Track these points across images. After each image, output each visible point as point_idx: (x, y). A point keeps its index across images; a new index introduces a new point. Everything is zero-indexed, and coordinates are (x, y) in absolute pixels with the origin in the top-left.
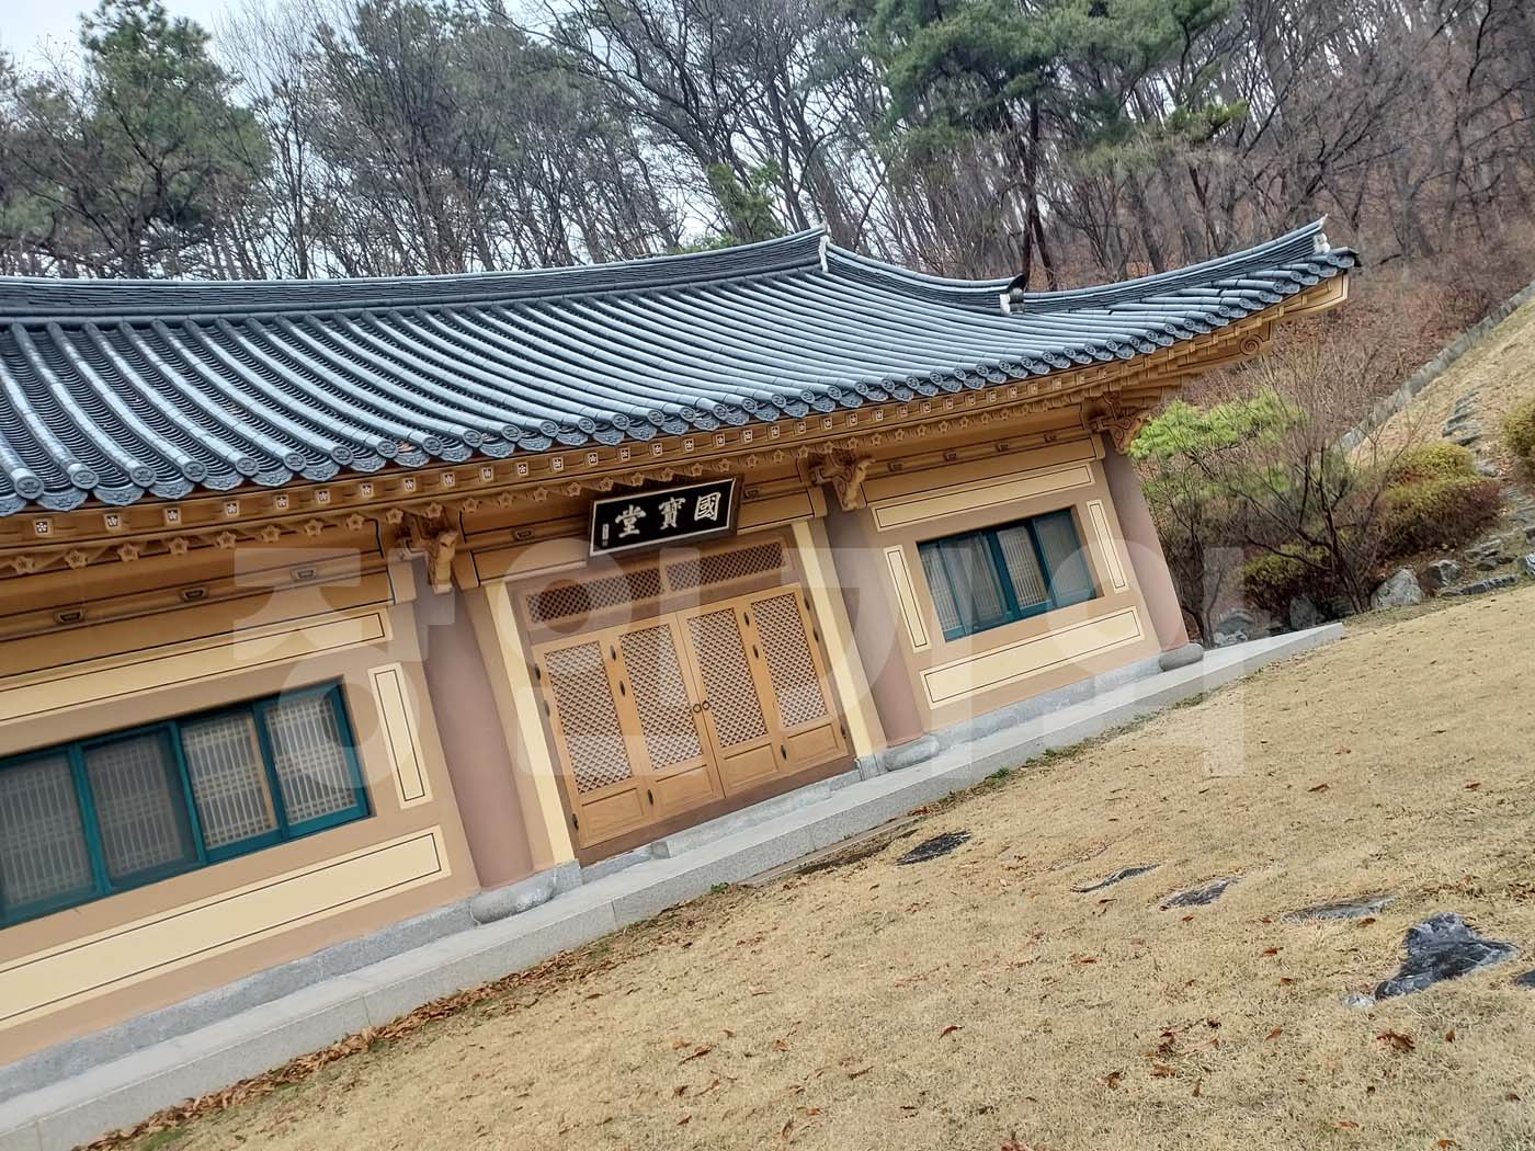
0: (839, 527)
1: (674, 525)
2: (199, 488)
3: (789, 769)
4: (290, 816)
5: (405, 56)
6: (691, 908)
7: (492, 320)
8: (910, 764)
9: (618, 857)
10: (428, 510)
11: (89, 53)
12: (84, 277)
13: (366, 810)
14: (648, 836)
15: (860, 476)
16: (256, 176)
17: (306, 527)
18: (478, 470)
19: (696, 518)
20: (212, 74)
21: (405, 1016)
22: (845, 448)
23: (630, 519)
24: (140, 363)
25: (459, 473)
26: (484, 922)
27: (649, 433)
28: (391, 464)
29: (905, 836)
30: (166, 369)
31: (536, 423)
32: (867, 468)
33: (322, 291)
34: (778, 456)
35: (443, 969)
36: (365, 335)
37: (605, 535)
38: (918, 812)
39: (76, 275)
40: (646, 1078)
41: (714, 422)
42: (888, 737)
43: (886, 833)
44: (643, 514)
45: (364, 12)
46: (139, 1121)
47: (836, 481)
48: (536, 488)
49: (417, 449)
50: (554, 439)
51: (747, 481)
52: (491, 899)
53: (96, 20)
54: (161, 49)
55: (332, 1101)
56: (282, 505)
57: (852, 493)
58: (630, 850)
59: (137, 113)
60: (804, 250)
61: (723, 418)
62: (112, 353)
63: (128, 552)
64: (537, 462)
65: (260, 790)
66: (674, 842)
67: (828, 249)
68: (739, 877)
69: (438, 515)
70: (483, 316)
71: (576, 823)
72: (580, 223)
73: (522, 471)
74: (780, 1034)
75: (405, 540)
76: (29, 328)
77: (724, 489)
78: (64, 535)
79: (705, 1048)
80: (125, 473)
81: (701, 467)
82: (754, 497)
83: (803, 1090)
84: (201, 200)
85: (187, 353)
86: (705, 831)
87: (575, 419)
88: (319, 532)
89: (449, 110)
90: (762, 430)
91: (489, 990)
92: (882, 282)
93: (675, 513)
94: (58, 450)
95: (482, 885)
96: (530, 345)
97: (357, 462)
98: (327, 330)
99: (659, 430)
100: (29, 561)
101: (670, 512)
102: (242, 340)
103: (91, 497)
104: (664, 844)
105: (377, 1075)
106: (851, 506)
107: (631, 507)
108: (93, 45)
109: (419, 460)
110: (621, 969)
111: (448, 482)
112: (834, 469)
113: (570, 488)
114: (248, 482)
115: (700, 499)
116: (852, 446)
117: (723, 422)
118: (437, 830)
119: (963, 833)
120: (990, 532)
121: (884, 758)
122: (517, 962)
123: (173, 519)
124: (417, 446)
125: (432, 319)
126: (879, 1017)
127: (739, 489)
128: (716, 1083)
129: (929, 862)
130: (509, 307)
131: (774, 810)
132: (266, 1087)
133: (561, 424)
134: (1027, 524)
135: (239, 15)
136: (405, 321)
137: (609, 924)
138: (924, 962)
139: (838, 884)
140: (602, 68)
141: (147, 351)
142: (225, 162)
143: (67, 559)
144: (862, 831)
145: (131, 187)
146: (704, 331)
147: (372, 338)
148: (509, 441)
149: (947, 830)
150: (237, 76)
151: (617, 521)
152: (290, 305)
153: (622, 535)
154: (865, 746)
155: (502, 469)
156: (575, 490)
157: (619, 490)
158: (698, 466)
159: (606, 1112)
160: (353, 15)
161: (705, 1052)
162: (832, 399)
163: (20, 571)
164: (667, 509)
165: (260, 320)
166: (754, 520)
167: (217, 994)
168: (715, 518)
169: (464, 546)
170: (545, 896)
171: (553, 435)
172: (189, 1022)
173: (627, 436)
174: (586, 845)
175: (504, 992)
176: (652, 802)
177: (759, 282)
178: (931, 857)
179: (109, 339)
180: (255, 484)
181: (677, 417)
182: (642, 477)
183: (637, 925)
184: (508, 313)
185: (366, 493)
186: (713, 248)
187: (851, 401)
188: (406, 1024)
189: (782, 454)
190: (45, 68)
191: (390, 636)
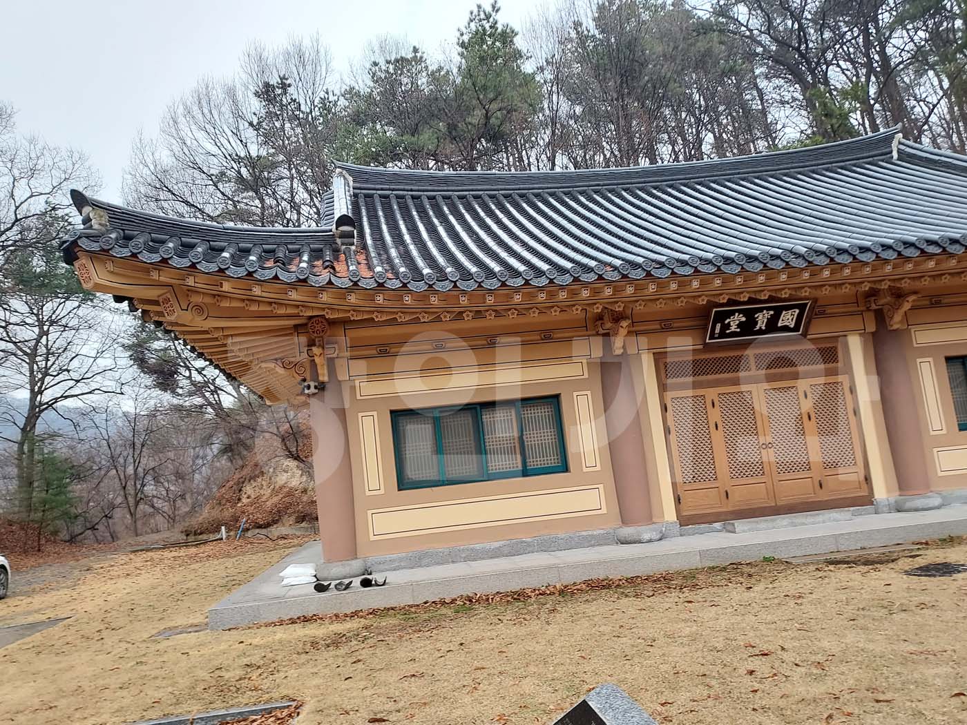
0: (884, 340)
1: (764, 328)
2: (504, 284)
3: (823, 496)
4: (528, 464)
5: (622, 33)
6: (749, 566)
7: (659, 194)
8: (916, 510)
9: (703, 526)
10: (616, 306)
11: (460, 49)
12: (448, 171)
13: (565, 468)
14: (723, 518)
15: (907, 306)
16: (535, 112)
17: (552, 310)
18: (648, 284)
19: (779, 325)
20: (518, 55)
21: (578, 582)
22: (899, 285)
23: (734, 322)
24: (476, 217)
25: (615, 287)
26: (622, 543)
27: (757, 267)
28: (600, 277)
29: (911, 557)
30: (489, 221)
31: (686, 257)
32: (914, 301)
33: (565, 177)
34: (826, 290)
35: (600, 563)
36: (587, 203)
37: (717, 331)
38: (921, 543)
39: (443, 169)
40: (727, 658)
41: (803, 261)
42: (900, 488)
43: (894, 552)
44: (744, 319)
45: (601, 8)
46: (454, 596)
47: (886, 309)
48: (679, 298)
49: (615, 270)
50: (696, 268)
51: (818, 304)
52: (627, 531)
53: (464, 31)
54: (493, 43)
55: (543, 616)
56: (542, 297)
57: (898, 317)
58: (711, 523)
59: (481, 81)
60: (881, 144)
61: (810, 260)
62: (463, 211)
63: (468, 316)
64: (683, 282)
65: (515, 447)
66: (739, 525)
67: (900, 143)
68: (783, 555)
69: (621, 309)
70: (654, 191)
71: (679, 500)
72: (714, 133)
73: (674, 286)
74: (820, 658)
75: (601, 322)
76: (429, 198)
77: (802, 307)
78: (443, 304)
79: (766, 652)
80: (471, 274)
81: (789, 292)
82: (822, 314)
83: (839, 698)
84: (507, 128)
85: (498, 212)
86: (763, 523)
87: (710, 256)
88: (558, 313)
89: (643, 65)
90: (836, 269)
91: (624, 581)
92: (943, 166)
93: (766, 320)
94: (441, 260)
95: (623, 523)
96: (682, 210)
97: (583, 275)
98: (568, 200)
99: (765, 265)
100: (426, 316)
101: (762, 319)
102: (525, 205)
103: (455, 286)
104: (733, 524)
105: (566, 610)
106: (895, 327)
107: (737, 314)
108: (462, 45)
109: (615, 276)
110: (705, 591)
111: (608, 292)
112: (886, 299)
113: (700, 299)
114: (527, 283)
115: (784, 312)
116: (905, 285)
117: (810, 262)
118: (601, 486)
119: (963, 565)
121: (896, 502)
122: (641, 570)
123: (490, 300)
124: (615, 268)
125: (624, 194)
126: (898, 669)
127: (812, 308)
128: (775, 675)
129: (932, 579)
130: (671, 186)
131: (810, 520)
132: (509, 599)
133: (701, 259)
135: (535, 17)
136: (609, 195)
137: (696, 563)
138: (932, 645)
139: (857, 576)
140: (743, 28)
141: (479, 210)
142: (519, 104)
143: (442, 316)
144: (875, 546)
145: (474, 121)
146: (799, 202)
147: (591, 205)
148: (668, 268)
149: (948, 560)
150: (529, 55)
151: (726, 322)
152: (549, 185)
153: (728, 332)
154: (882, 490)
155: (662, 284)
156: (703, 300)
157: (731, 302)
158: (787, 290)
159: (703, 670)
160: (595, 11)
161: (766, 655)
162: (874, 252)
163: (422, 321)
164: (760, 318)
165: (533, 194)
166: (819, 331)
167: (487, 546)
168: (792, 326)
169: (632, 329)
170: (658, 537)
171: (695, 265)
172: (474, 556)
173: (742, 268)
174: (685, 514)
175: (632, 585)
176: (727, 498)
177: (842, 168)
178: (934, 576)
179: (462, 204)
180: (531, 285)
181: (778, 257)
182: (748, 295)
183: (713, 568)
184: (670, 190)
185: (585, 294)
186: (805, 146)
187: (909, 252)
188: (578, 587)
189: (849, 286)
190: (441, 57)
191: (586, 376)
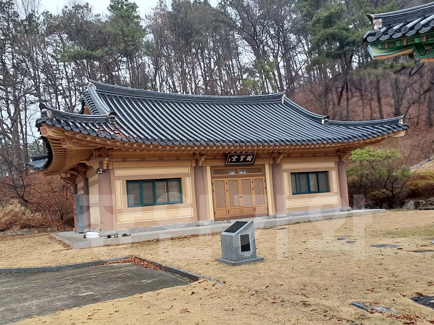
0: (275, 167)
1: (242, 161)
3: (255, 213)
4: (170, 200)
8: (279, 217)
9: (221, 221)
13: (181, 202)
14: (227, 219)
15: (281, 157)
17: (184, 152)
18: (214, 147)
19: (247, 160)
22: (280, 151)
23: (234, 158)
26: (197, 226)
32: (283, 156)
37: (229, 161)
41: (255, 144)
42: (276, 211)
44: (237, 158)
47: (276, 157)
50: (227, 143)
51: (258, 155)
52: (199, 222)
57: (279, 160)
60: (279, 97)
64: (223, 147)
65: (165, 194)
66: (232, 221)
67: (285, 98)
69: (204, 153)
71: (215, 213)
73: (220, 148)
77: (253, 155)
81: (251, 151)
82: (259, 158)
90: (264, 146)
95: (198, 220)
97: (196, 143)
98: (178, 106)
99: (245, 144)
101: (242, 158)
104: (230, 221)
106: (278, 163)
107: (235, 156)
109: (205, 144)
112: (276, 155)
113: (227, 152)
115: (248, 156)
117: (257, 144)
118: (192, 208)
120: (307, 173)
121: (274, 215)
127: (256, 156)
134: (317, 173)
148: (220, 143)
151: (232, 158)
152: (170, 99)
153: (232, 161)
154: (271, 212)
155: (217, 147)
157: (235, 153)
165: (165, 101)
166: (257, 162)
168: (250, 161)
169: (205, 158)
170: (208, 224)
174: (216, 217)
176: (229, 213)
182: (240, 151)
184: (211, 105)
185: (196, 148)
188: (189, 237)
189: (267, 151)
191: (190, 172)
